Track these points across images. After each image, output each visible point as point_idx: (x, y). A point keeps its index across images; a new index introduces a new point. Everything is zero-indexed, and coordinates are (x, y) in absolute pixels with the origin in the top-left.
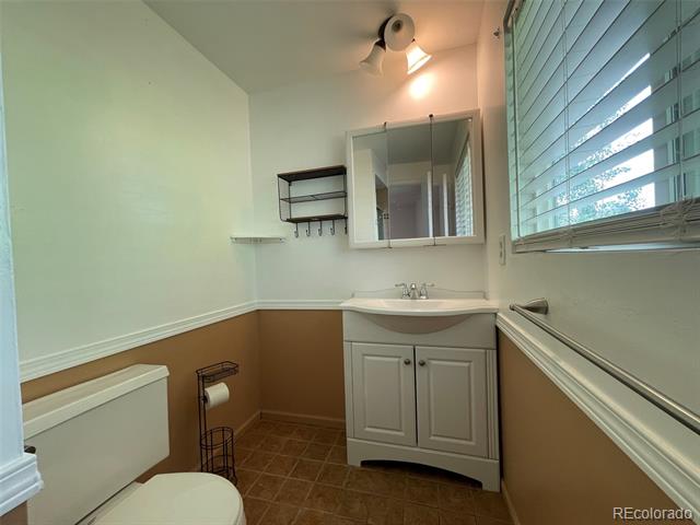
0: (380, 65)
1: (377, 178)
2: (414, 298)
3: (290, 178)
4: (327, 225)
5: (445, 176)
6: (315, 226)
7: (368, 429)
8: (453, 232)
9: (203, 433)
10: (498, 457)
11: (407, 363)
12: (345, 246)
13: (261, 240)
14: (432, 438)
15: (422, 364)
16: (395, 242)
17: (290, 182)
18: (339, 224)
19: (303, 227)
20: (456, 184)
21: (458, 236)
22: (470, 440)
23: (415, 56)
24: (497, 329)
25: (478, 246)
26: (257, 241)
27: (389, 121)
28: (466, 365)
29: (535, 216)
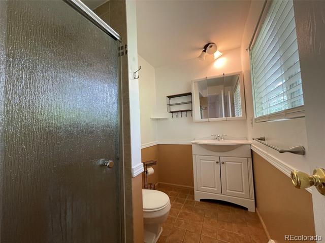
0: (204, 59)
1: (200, 94)
2: (219, 140)
3: (170, 97)
4: (184, 114)
5: (229, 92)
6: (179, 114)
7: (202, 187)
8: (233, 115)
9: (146, 183)
10: (254, 199)
11: (217, 163)
12: (191, 121)
13: (159, 119)
14: (228, 191)
15: (223, 163)
16: (211, 119)
17: (170, 98)
18: (189, 113)
19: (175, 114)
20: (234, 95)
21: (236, 116)
22: (243, 192)
23: (217, 54)
24: (252, 150)
25: (244, 121)
26: (157, 119)
27: (208, 76)
28: (240, 163)
29: (263, 110)
